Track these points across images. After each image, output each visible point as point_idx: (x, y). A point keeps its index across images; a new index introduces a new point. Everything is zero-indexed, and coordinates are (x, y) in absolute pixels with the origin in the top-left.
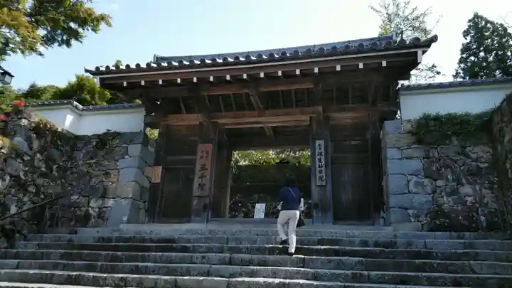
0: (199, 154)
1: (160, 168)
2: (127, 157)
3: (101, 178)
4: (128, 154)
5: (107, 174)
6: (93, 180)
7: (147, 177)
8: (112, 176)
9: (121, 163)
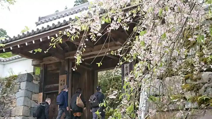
0: (60, 82)
1: (42, 94)
2: (20, 90)
3: (9, 104)
4: (20, 89)
5: (11, 102)
6: (6, 106)
7: (35, 101)
8: (13, 103)
9: (17, 95)
